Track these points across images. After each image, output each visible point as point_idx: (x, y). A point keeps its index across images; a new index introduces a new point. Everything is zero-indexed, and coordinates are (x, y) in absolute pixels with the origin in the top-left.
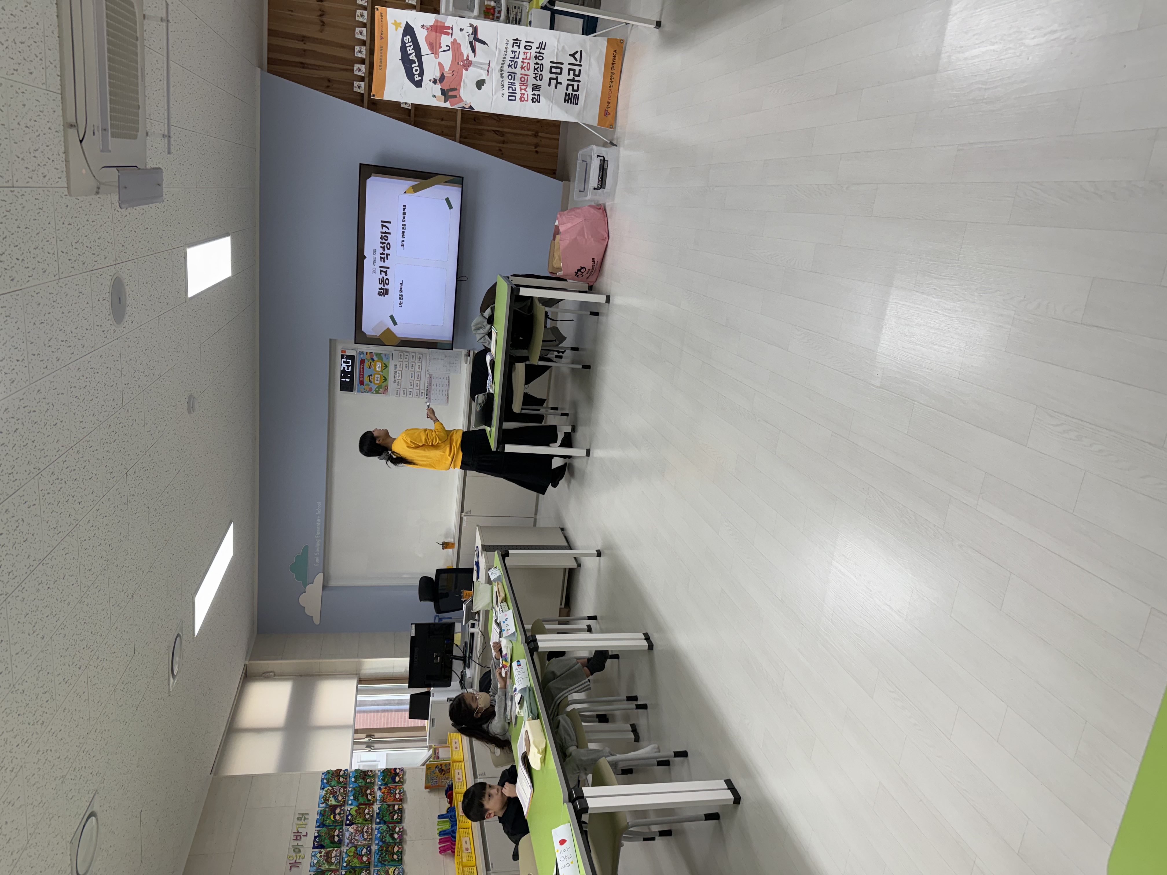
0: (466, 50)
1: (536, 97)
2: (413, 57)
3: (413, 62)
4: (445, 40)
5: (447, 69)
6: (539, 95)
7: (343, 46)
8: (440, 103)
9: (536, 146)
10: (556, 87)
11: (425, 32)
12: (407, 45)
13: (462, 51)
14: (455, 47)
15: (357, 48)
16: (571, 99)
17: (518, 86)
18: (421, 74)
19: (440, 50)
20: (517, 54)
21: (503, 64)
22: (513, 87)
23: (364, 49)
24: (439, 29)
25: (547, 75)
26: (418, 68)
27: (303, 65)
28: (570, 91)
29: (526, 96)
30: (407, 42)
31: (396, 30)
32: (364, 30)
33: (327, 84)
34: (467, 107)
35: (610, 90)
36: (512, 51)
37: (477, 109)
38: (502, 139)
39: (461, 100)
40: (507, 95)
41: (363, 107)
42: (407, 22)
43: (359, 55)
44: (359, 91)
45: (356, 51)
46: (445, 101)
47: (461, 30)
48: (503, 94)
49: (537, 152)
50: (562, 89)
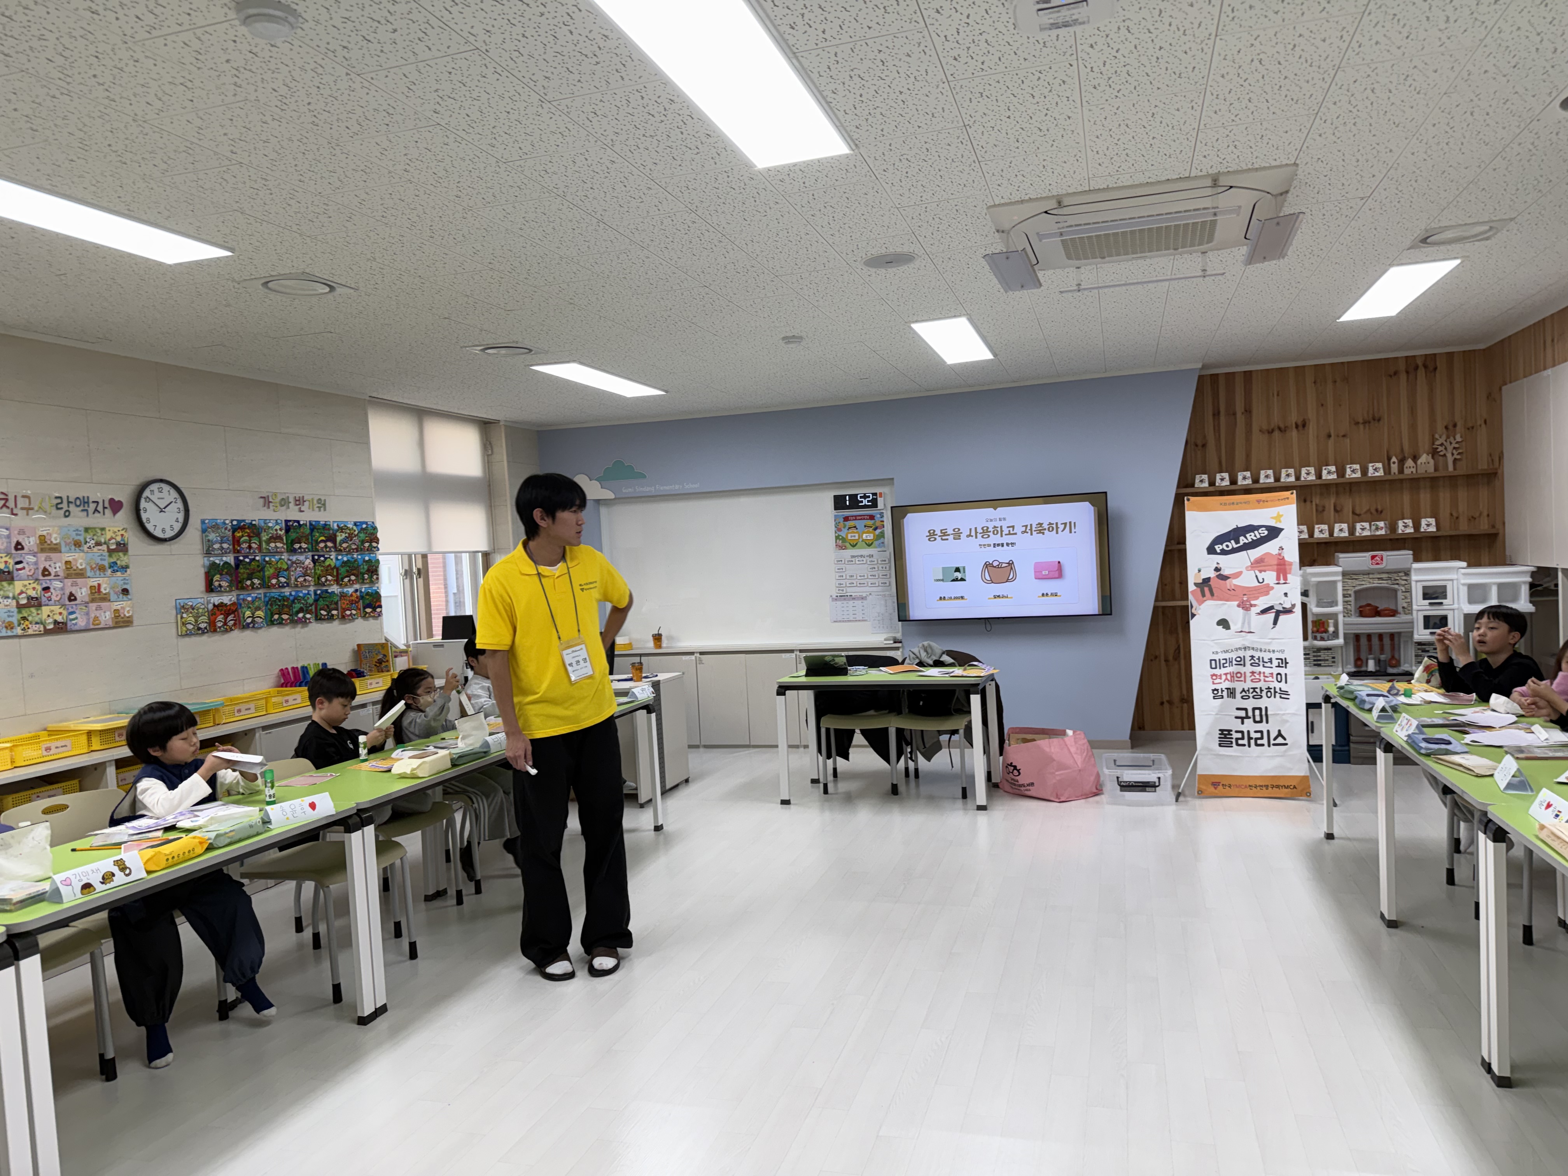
0: (1262, 602)
1: (1220, 694)
2: (1242, 540)
3: (1237, 542)
4: (1270, 577)
5: (1235, 582)
6: (1222, 697)
7: (1248, 456)
8: (1192, 579)
9: (1169, 702)
10: (1237, 718)
11: (1275, 552)
12: (1256, 532)
13: (1261, 598)
14: (1266, 590)
15: (1248, 474)
16: (1225, 737)
17: (1229, 670)
18: (1224, 552)
19: (1257, 573)
20: (1269, 665)
21: (1253, 649)
22: (1227, 665)
23: (1249, 481)
24: (1282, 568)
25: (1250, 704)
26: (1230, 548)
27: (1216, 414)
28: (1236, 735)
29: (1218, 681)
30: (1260, 531)
31: (1272, 518)
32: (1272, 480)
33: (1199, 443)
34: (1193, 611)
35: (1246, 787)
36: (1271, 659)
37: (1192, 623)
38: (1171, 658)
39: (1200, 603)
40: (1216, 657)
41: (1178, 487)
42: (1283, 529)
43: (1240, 477)
44: (1197, 481)
45: (1245, 473)
46: (1196, 584)
47: (1286, 594)
48: (1217, 653)
49: (1162, 703)
50: (1236, 725)
